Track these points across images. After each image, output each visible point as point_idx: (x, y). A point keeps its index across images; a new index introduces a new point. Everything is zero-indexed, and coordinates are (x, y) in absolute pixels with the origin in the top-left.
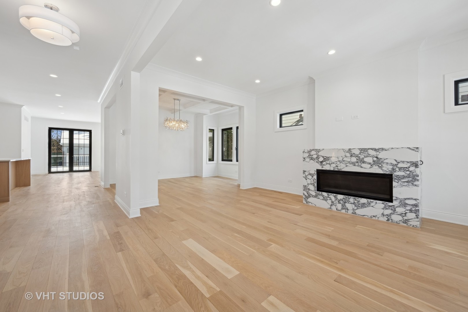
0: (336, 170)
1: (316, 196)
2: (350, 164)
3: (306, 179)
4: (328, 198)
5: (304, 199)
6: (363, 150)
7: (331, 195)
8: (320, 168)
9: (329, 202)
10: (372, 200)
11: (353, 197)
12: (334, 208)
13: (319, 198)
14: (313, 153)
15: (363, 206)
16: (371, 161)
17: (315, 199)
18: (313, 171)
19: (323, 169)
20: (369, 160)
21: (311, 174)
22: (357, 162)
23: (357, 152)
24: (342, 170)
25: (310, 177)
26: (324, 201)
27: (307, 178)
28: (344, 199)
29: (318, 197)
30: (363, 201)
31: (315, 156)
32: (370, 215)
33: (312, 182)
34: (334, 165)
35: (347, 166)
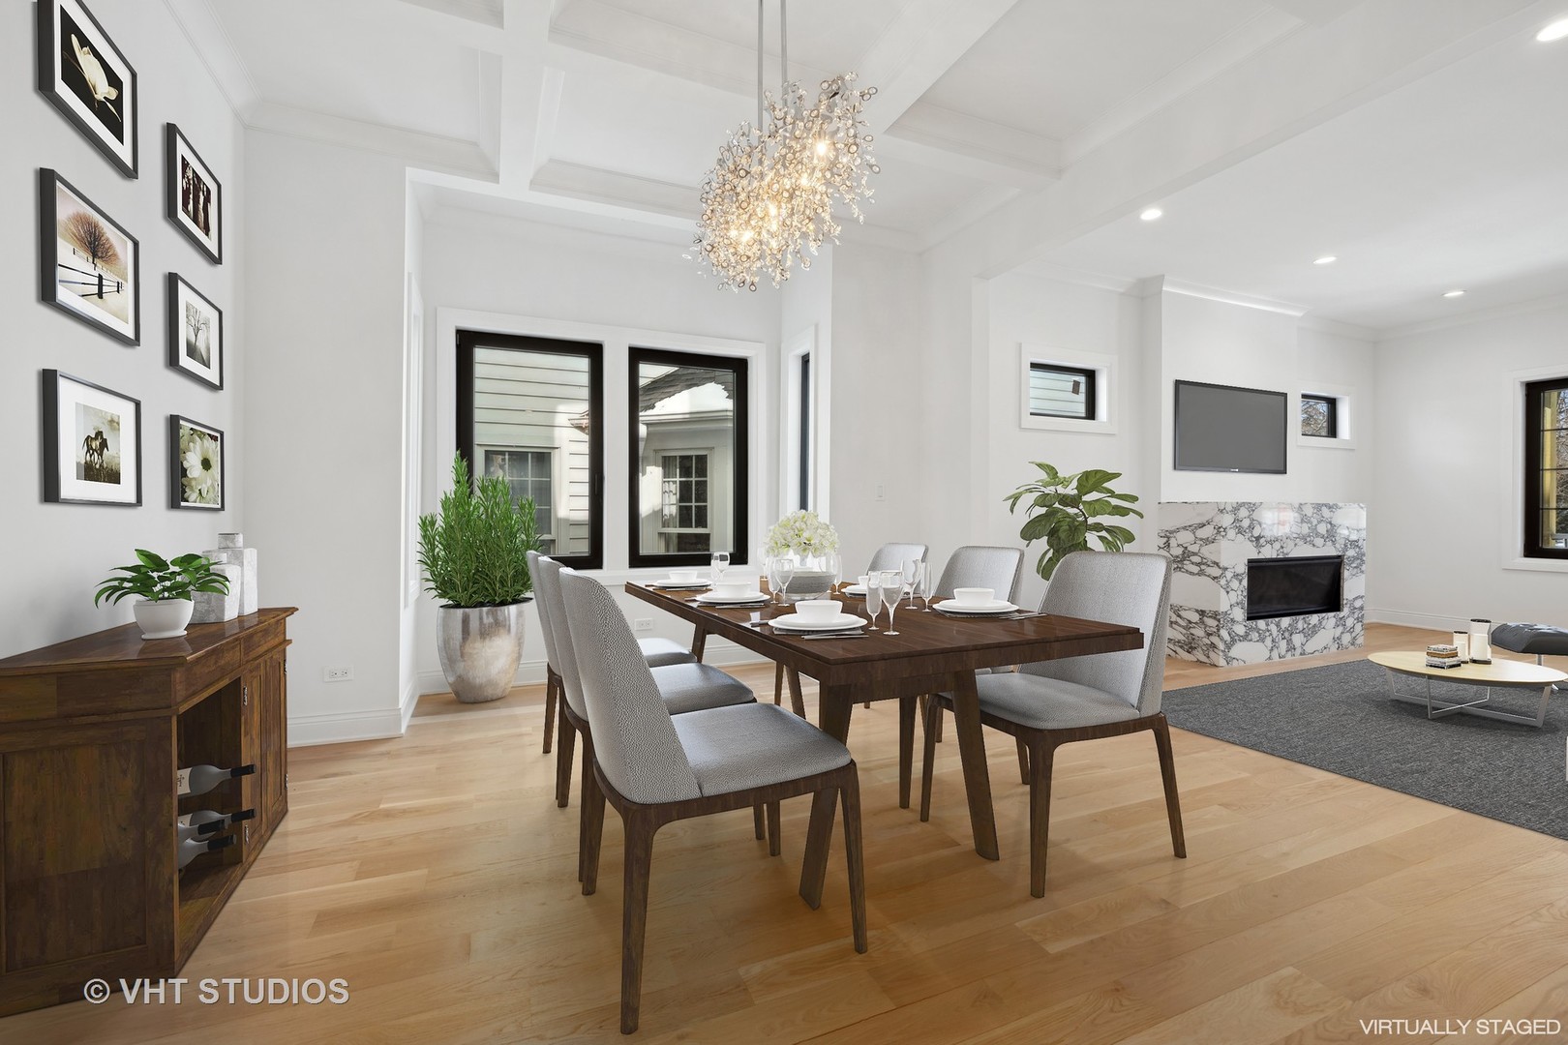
0: (1281, 556)
1: (1245, 638)
2: (1301, 539)
3: (1228, 592)
4: (1267, 634)
5: (1221, 654)
6: (1318, 507)
7: (1272, 622)
8: (1255, 556)
9: (1268, 641)
10: (1324, 614)
11: (1302, 617)
12: (1275, 654)
13: (1251, 640)
14: (1243, 513)
15: (1312, 631)
16: (1324, 533)
17: (1245, 644)
18: (1242, 569)
19: (1261, 556)
20: (1322, 529)
21: (1238, 575)
22: (1309, 536)
23: (1309, 511)
24: (1290, 556)
25: (1235, 584)
26: (1260, 644)
27: (1229, 590)
28: (1290, 625)
29: (1249, 637)
30: (1314, 619)
31: (1246, 523)
32: (1320, 648)
33: (1240, 598)
34: (1277, 545)
35: (1296, 545)
